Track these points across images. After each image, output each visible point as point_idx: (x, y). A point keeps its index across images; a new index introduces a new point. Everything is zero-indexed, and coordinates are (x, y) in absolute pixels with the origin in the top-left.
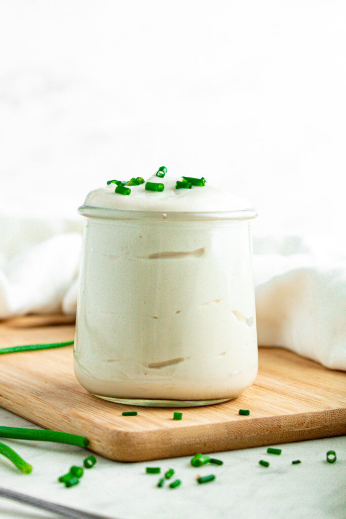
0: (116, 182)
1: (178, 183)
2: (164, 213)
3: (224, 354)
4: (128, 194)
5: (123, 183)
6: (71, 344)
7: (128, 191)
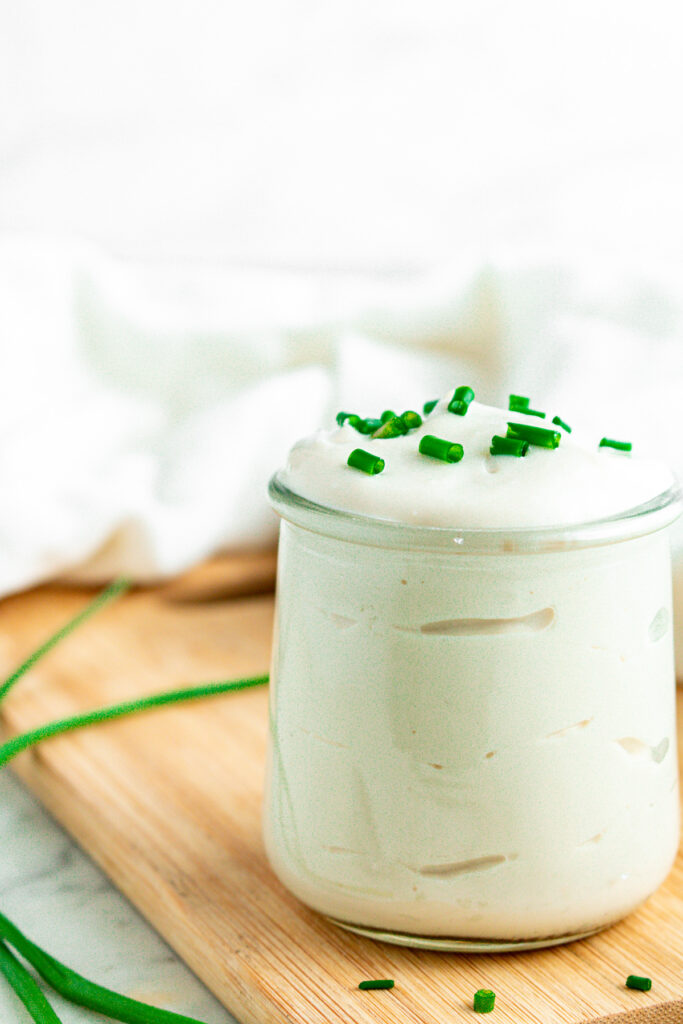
0: (354, 419)
1: (496, 440)
2: (459, 535)
3: (596, 838)
4: (377, 471)
5: (370, 423)
6: (262, 682)
7: (379, 463)
